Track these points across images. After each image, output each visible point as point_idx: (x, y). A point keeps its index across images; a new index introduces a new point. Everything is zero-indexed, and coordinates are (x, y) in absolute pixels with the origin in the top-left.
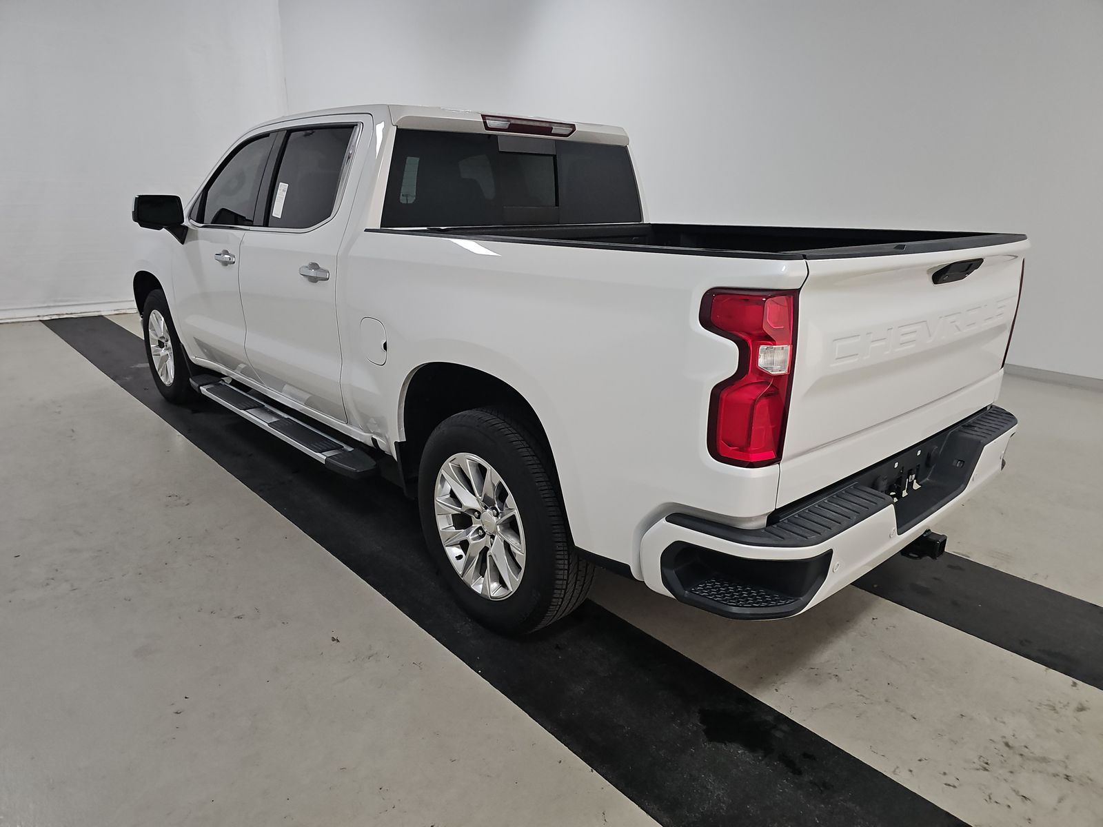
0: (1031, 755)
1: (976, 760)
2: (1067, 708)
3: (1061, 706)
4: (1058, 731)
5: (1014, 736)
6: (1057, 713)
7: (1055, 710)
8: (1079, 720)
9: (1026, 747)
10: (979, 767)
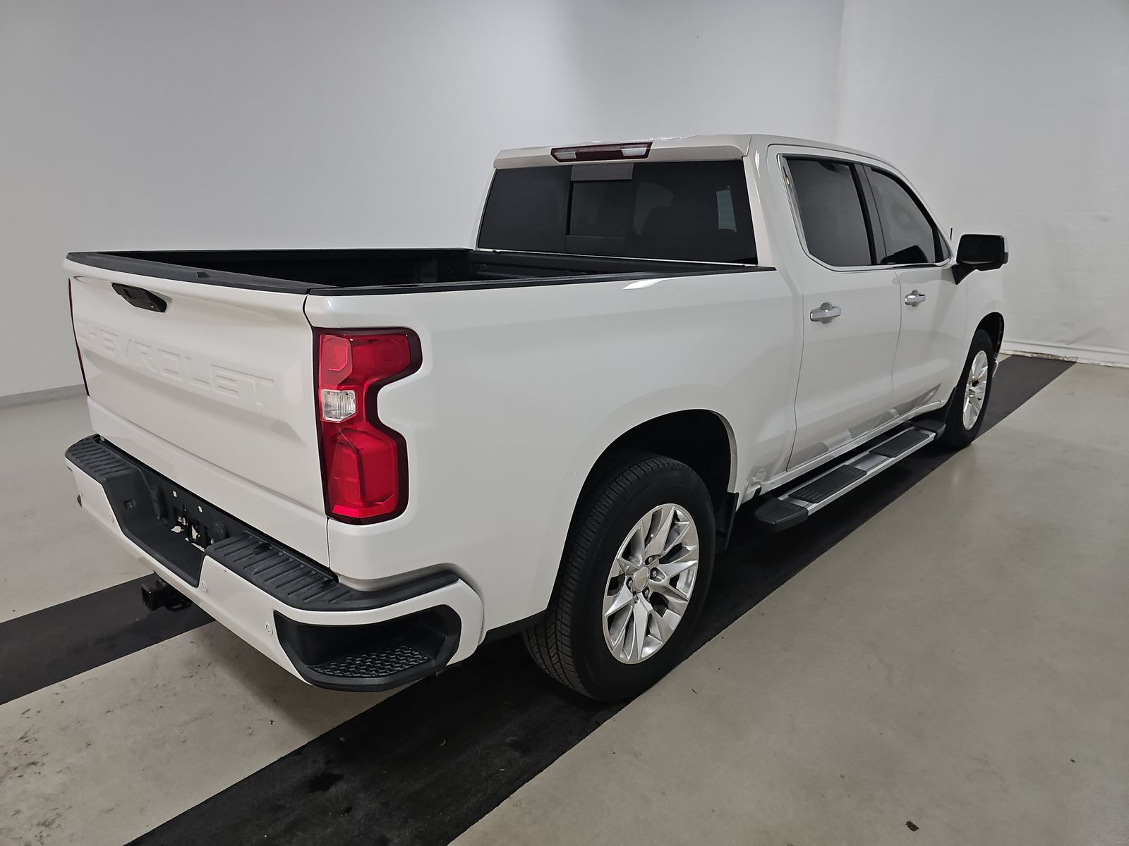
0: (10, 776)
1: (36, 736)
2: (38, 838)
3: (44, 834)
4: (17, 812)
5: (39, 773)
6: (38, 824)
7: (43, 825)
8: (15, 839)
9: (20, 776)
10: (28, 735)
